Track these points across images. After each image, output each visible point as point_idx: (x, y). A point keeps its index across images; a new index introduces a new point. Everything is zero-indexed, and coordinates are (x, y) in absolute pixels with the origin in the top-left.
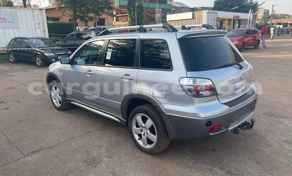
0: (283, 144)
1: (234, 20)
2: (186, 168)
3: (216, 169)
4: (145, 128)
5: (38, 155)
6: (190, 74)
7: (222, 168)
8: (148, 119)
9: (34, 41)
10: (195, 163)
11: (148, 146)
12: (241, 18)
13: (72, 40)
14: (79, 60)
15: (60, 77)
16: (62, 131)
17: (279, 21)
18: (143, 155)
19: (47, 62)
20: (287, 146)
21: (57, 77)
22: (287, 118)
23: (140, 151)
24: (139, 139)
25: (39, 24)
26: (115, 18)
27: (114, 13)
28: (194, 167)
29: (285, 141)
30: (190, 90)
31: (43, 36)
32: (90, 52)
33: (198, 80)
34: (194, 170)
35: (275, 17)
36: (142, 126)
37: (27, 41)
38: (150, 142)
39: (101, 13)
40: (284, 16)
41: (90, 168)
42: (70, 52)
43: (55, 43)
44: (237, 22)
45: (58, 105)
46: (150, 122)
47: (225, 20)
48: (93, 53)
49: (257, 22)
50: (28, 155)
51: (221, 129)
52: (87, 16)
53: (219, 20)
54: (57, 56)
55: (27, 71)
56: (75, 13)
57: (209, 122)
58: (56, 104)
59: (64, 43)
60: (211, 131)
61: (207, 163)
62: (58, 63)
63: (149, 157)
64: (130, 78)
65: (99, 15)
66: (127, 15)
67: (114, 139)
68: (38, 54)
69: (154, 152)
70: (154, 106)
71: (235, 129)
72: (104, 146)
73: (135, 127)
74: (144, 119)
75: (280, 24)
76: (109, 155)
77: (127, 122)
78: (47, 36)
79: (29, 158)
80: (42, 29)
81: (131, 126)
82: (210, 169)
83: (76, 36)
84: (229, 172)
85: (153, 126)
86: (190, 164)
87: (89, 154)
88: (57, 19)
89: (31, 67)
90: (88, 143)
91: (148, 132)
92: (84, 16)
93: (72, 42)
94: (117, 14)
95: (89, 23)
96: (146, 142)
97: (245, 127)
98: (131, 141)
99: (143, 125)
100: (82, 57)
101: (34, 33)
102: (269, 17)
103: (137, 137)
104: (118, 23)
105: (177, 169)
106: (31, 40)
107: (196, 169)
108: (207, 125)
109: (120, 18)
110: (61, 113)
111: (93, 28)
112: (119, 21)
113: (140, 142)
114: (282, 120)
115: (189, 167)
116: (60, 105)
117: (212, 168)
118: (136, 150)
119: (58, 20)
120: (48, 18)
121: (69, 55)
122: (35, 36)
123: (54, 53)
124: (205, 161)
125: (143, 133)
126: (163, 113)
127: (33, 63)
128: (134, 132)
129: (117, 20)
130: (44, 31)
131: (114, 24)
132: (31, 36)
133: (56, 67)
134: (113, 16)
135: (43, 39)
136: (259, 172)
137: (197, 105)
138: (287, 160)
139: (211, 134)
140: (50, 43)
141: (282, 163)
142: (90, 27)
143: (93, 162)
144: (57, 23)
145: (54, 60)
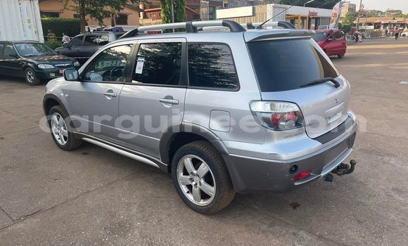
0: (392, 194)
1: (310, 19)
2: (258, 233)
3: (302, 232)
4: (198, 175)
5: (35, 221)
6: (266, 95)
7: (310, 232)
8: (202, 162)
9: (23, 47)
10: (272, 225)
11: (203, 203)
12: (319, 15)
13: (79, 45)
14: (93, 75)
15: (64, 101)
16: (70, 182)
17: (369, 20)
18: (195, 215)
19: (43, 78)
20: (397, 196)
21: (60, 100)
22: (394, 155)
23: (190, 210)
24: (188, 192)
25: (29, 21)
26: (141, 13)
27: (141, 7)
28: (270, 232)
29: (393, 189)
30: (266, 120)
31: (35, 39)
32: (110, 62)
33: (278, 104)
34: (271, 236)
35: (364, 14)
36: (192, 173)
37: (11, 47)
38: (204, 196)
39: (122, 7)
40: (375, 13)
41: (115, 238)
42: (77, 63)
43: (54, 49)
44: (314, 21)
45: (63, 142)
46: (204, 168)
47: (297, 18)
48: (113, 65)
49: (340, 22)
50: (19, 220)
51: (309, 176)
52: (101, 11)
53: (289, 18)
54: (58, 69)
55: (13, 92)
56: (83, 6)
57: (294, 167)
58: (59, 141)
59: (68, 49)
60: (297, 179)
61: (288, 224)
62: (61, 80)
63: (204, 218)
64: (174, 101)
65: (119, 9)
66: (160, 10)
67: (150, 192)
68: (29, 66)
69: (212, 211)
70: (210, 143)
71: (328, 174)
72: (135, 204)
73: (181, 175)
74: (196, 164)
75: (370, 24)
76: (144, 216)
77: (169, 167)
78: (42, 40)
79: (21, 225)
80: (34, 30)
81: (176, 173)
82: (294, 234)
83: (86, 40)
84: (320, 237)
85: (209, 172)
86: (264, 227)
87: (113, 216)
88: (56, 15)
89: (19, 85)
90: (111, 200)
91: (202, 181)
92: (96, 9)
93: (79, 49)
94: (145, 8)
95: (105, 20)
96: (199, 196)
97: (341, 171)
98: (176, 195)
99: (195, 172)
100: (96, 71)
101: (23, 35)
102: (356, 15)
103: (185, 189)
104: (147, 21)
105: (246, 235)
106: (18, 45)
107: (273, 233)
108: (291, 171)
109: (148, 14)
110: (67, 154)
111: (111, 28)
112: (147, 18)
113: (190, 197)
114: (386, 158)
115: (264, 232)
116: (65, 142)
117: (296, 231)
118: (184, 208)
119: (58, 16)
120: (42, 13)
121: (77, 68)
122: (24, 39)
123: (54, 65)
124: (285, 222)
125: (194, 183)
126: (225, 154)
127: (22, 80)
128: (180, 182)
129: (145, 17)
130: (37, 32)
131: (140, 22)
132: (17, 39)
133: (57, 86)
134: (139, 10)
135: (36, 44)
136: (363, 235)
137: (276, 142)
138: (400, 217)
139: (296, 184)
140: (47, 50)
141: (393, 221)
142: (106, 26)
143: (120, 228)
144: (56, 20)
145: (53, 75)
